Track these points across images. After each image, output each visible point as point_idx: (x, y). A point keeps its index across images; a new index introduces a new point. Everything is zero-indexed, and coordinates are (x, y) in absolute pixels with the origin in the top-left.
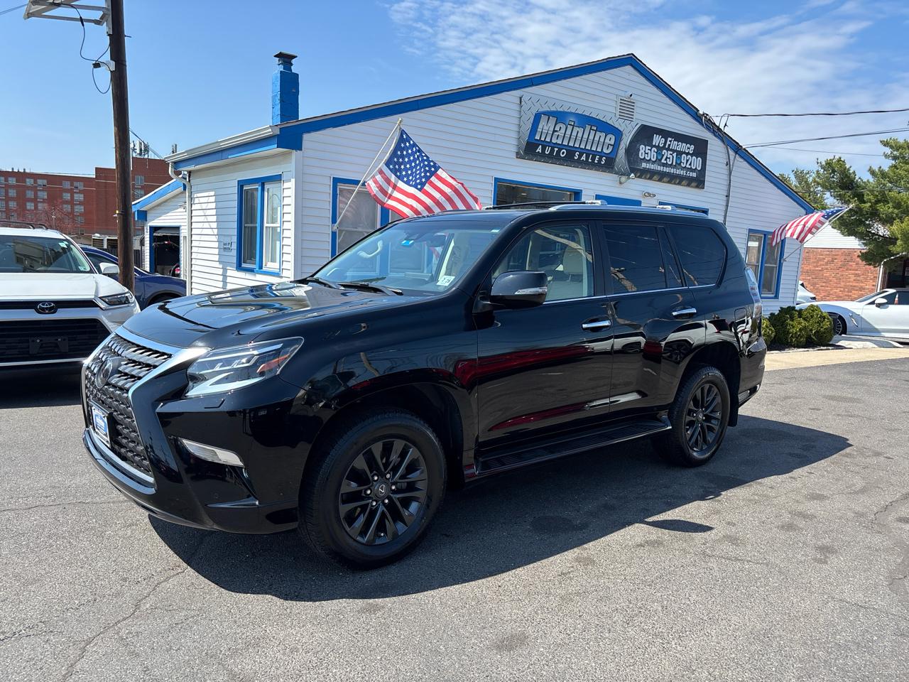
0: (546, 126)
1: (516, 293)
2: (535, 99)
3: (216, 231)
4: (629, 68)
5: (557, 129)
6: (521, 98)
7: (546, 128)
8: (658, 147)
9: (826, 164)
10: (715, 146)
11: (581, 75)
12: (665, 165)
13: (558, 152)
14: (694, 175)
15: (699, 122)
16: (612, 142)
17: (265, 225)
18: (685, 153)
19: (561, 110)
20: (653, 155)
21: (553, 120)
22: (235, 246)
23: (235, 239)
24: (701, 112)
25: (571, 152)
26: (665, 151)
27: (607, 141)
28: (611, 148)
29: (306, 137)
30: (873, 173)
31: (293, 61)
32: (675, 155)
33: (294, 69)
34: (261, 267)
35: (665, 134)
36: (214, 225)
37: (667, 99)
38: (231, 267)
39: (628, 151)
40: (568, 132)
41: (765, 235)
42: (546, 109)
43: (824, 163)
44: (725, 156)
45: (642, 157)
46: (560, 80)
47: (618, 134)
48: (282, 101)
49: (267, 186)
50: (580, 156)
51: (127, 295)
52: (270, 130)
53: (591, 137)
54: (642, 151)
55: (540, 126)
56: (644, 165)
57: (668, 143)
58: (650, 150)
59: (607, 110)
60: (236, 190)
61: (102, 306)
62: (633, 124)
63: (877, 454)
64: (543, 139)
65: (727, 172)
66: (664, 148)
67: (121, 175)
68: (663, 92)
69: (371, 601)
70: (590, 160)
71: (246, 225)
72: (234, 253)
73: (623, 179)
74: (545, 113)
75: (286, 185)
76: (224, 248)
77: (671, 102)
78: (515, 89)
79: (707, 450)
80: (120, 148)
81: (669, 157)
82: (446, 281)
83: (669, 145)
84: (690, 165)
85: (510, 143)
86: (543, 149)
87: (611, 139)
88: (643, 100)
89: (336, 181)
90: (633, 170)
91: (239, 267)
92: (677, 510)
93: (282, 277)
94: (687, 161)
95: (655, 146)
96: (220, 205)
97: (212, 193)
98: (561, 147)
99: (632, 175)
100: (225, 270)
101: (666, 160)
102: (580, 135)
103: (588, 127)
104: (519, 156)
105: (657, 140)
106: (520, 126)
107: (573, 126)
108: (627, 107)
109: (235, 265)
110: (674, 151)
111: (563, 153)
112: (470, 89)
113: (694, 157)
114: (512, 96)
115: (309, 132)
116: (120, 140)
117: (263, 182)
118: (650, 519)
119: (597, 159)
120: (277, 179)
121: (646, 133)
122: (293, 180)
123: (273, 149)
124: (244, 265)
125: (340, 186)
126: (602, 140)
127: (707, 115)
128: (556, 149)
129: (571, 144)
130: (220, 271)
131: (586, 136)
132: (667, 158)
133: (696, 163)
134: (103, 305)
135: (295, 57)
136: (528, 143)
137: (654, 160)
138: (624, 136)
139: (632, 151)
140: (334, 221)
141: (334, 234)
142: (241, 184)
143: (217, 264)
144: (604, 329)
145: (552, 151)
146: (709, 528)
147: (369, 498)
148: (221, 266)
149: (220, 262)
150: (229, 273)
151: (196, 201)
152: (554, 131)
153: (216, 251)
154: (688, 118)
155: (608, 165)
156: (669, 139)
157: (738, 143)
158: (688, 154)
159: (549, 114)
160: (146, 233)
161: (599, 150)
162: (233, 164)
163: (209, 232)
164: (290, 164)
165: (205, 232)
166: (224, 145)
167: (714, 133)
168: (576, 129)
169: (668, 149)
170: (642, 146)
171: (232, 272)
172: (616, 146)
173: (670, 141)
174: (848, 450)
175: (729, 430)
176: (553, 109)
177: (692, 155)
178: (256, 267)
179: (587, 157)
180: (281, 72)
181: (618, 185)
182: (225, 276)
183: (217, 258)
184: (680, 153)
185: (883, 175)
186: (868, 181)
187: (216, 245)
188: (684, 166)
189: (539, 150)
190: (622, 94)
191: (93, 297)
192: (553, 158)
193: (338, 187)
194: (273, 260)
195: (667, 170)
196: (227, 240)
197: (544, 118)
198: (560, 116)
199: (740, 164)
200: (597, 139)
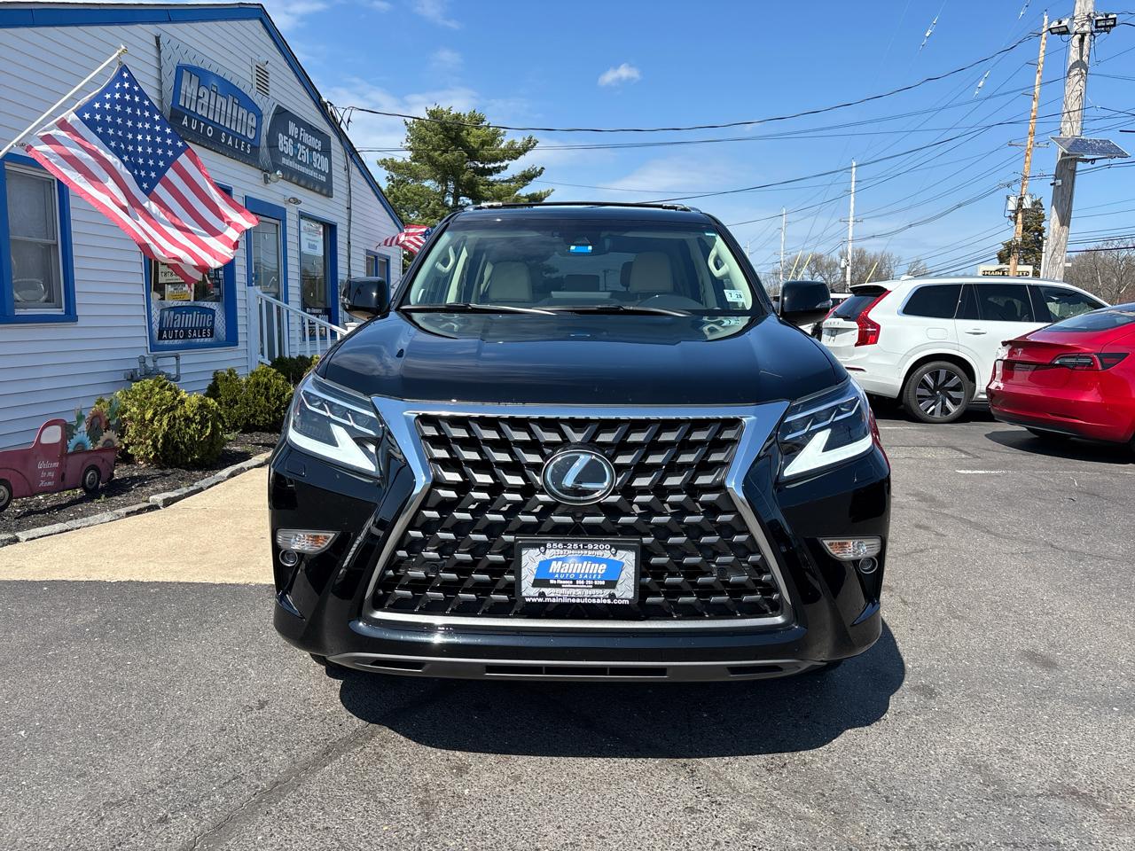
0: (189, 88)
2: (174, 43)
4: (258, 23)
5: (201, 94)
6: (157, 39)
7: (188, 90)
8: (293, 138)
10: (336, 146)
12: (300, 163)
13: (205, 128)
14: (325, 180)
16: (254, 125)
18: (315, 150)
20: (290, 148)
21: (195, 80)
24: (324, 100)
25: (218, 129)
26: (299, 144)
27: (250, 121)
28: (254, 132)
32: (307, 150)
35: (299, 122)
39: (268, 137)
40: (212, 102)
41: (376, 257)
42: (187, 61)
44: (345, 161)
45: (282, 150)
46: (196, 21)
47: (258, 113)
50: (227, 139)
53: (235, 113)
55: (183, 87)
56: (284, 160)
57: (301, 134)
58: (288, 141)
59: (245, 78)
62: (271, 103)
64: (187, 106)
65: (346, 179)
66: (298, 140)
68: (290, 64)
70: (236, 147)
73: (267, 177)
74: (186, 68)
77: (295, 79)
78: (151, 23)
81: (304, 153)
83: (302, 137)
84: (320, 165)
86: (190, 122)
88: (274, 71)
90: (277, 167)
94: (317, 160)
95: (291, 136)
98: (206, 122)
99: (278, 173)
101: (300, 156)
102: (224, 108)
103: (231, 98)
105: (292, 129)
106: (160, 82)
107: (217, 93)
108: (263, 78)
110: (307, 146)
111: (210, 131)
113: (322, 157)
114: (145, 33)
119: (242, 146)
121: (282, 115)
126: (245, 119)
127: (331, 105)
128: (202, 124)
129: (216, 120)
131: (229, 111)
132: (301, 154)
133: (322, 163)
137: (291, 154)
138: (264, 117)
139: (272, 140)
145: (199, 126)
152: (198, 97)
154: (313, 104)
155: (252, 155)
156: (302, 130)
157: (352, 145)
158: (317, 151)
159: (191, 71)
161: (244, 133)
167: (334, 128)
168: (220, 99)
169: (302, 143)
170: (281, 134)
172: (258, 129)
173: (303, 133)
176: (195, 63)
177: (320, 153)
179: (233, 142)
184: (312, 149)
188: (315, 166)
189: (185, 123)
190: (256, 58)
192: (200, 138)
195: (298, 167)
197: (186, 75)
198: (202, 76)
199: (354, 170)
200: (240, 117)
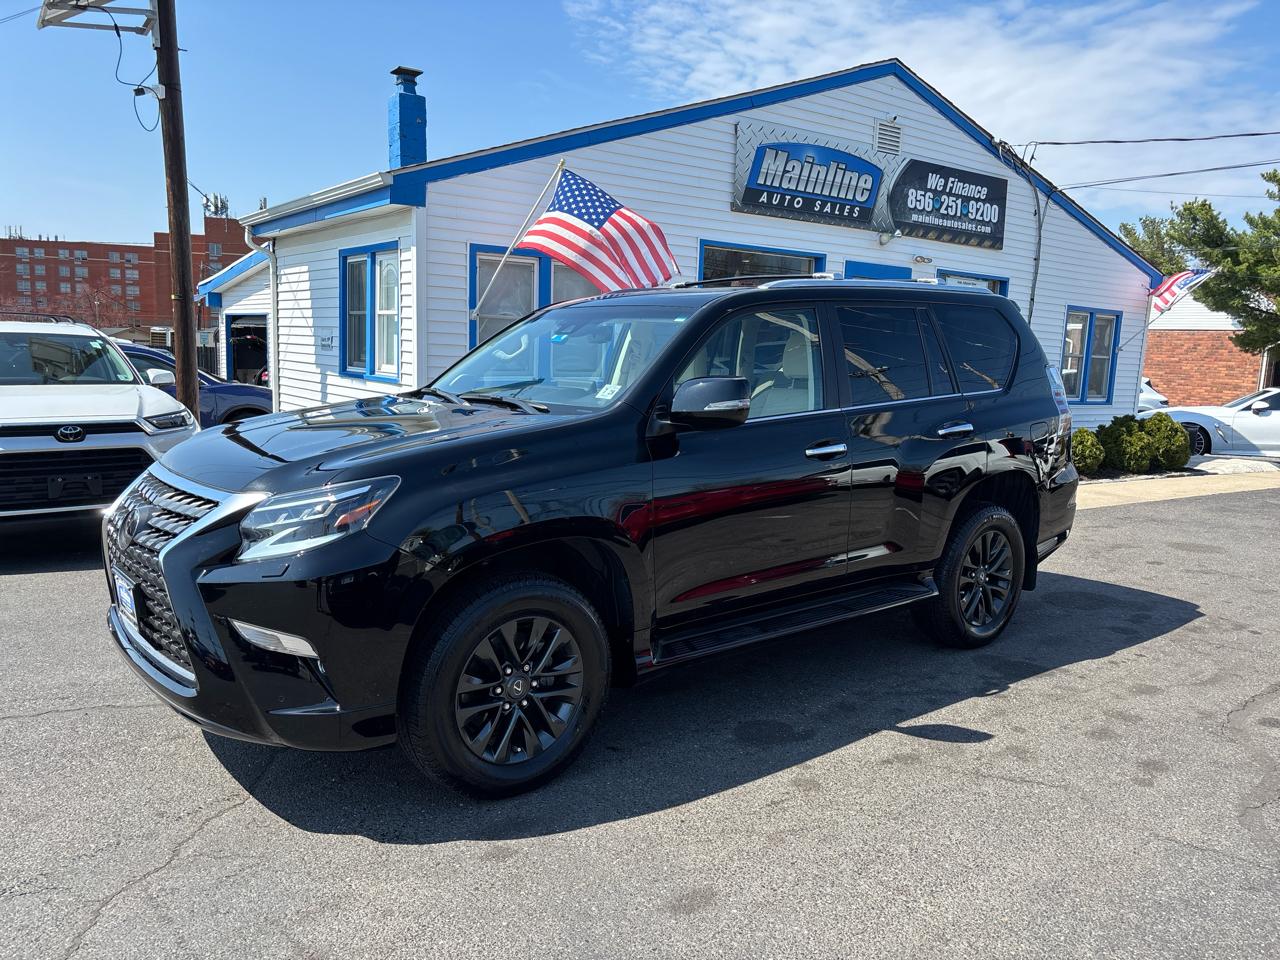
0: (772, 165)
1: (706, 409)
2: (756, 127)
3: (311, 322)
4: (891, 80)
5: (789, 168)
6: (736, 126)
7: (773, 167)
8: (935, 191)
9: (1185, 210)
10: (1018, 187)
11: (823, 90)
12: (946, 217)
13: (791, 201)
14: (988, 230)
15: (994, 153)
16: (869, 186)
17: (378, 312)
18: (974, 199)
19: (795, 141)
20: (927, 202)
21: (783, 156)
22: (336, 342)
23: (336, 333)
24: (997, 140)
25: (809, 201)
26: (944, 197)
27: (862, 184)
28: (867, 194)
29: (431, 187)
30: (1250, 221)
31: (418, 79)
32: (959, 202)
33: (419, 91)
34: (373, 372)
35: (945, 172)
36: (309, 313)
37: (948, 122)
38: (332, 371)
39: (891, 198)
40: (805, 173)
41: (1091, 314)
42: (772, 140)
43: (1181, 208)
44: (1033, 202)
45: (912, 207)
46: (792, 98)
47: (877, 173)
48: (403, 136)
49: (379, 258)
50: (823, 206)
51: (183, 414)
52: (380, 179)
53: (838, 179)
54: (911, 198)
55: (765, 165)
56: (915, 217)
57: (950, 185)
58: (924, 196)
59: (860, 140)
60: (336, 263)
61: (148, 430)
62: (899, 159)
63: (1240, 627)
64: (768, 183)
65: (1035, 225)
66: (943, 192)
67: (176, 246)
68: (941, 112)
69: (500, 843)
70: (837, 212)
71: (351, 313)
72: (336, 352)
73: (885, 237)
74: (772, 147)
75: (405, 256)
76: (323, 345)
77: (952, 126)
78: (727, 113)
79: (993, 624)
80: (175, 207)
81: (952, 206)
82: (609, 394)
83: (951, 188)
84: (982, 215)
85: (722, 188)
86: (770, 198)
87: (866, 182)
88: (912, 124)
89: (475, 249)
90: (899, 225)
91: (344, 373)
92: (943, 710)
93: (401, 385)
94: (978, 210)
95: (930, 190)
96: (317, 284)
97: (305, 268)
98: (794, 194)
99: (898, 232)
100: (324, 376)
101: (946, 209)
103: (833, 165)
104: (734, 208)
105: (934, 181)
106: (735, 166)
107: (812, 164)
108: (890, 134)
109: (338, 369)
110: (958, 196)
111: (798, 202)
112: (663, 114)
113: (988, 205)
114: (722, 124)
115: (435, 180)
116: (174, 194)
117: (373, 251)
118: (904, 725)
119: (847, 210)
120: (392, 247)
121: (917, 172)
122: (414, 249)
123: (386, 206)
124: (350, 369)
125: (481, 256)
126: (854, 183)
127: (1006, 143)
128: (788, 197)
129: (810, 190)
130: (318, 378)
131: (830, 178)
132: (948, 206)
133: (991, 212)
134: (149, 428)
135: (419, 73)
136: (748, 190)
137: (929, 209)
138: (885, 177)
139: (897, 198)
140: (473, 305)
141: (473, 324)
142: (344, 255)
143: (313, 368)
144: (838, 457)
145: (783, 199)
146: (987, 737)
147: (500, 699)
148: (319, 371)
149: (317, 364)
150: (330, 380)
151: (284, 279)
152: (785, 171)
153: (312, 350)
154: (978, 148)
155: (861, 217)
156: (951, 179)
157: (1051, 183)
158: (978, 200)
159: (777, 148)
160: (220, 325)
161: (850, 197)
162: (334, 226)
163: (302, 322)
164: (407, 227)
165: (296, 322)
166: (318, 201)
167: (1016, 169)
168: (816, 168)
169: (950, 194)
170: (912, 191)
171: (334, 379)
172: (874, 191)
173: (953, 182)
174: (1197, 622)
175: (1025, 595)
176: (783, 140)
177: (984, 201)
178: (365, 371)
179: (833, 208)
180: (401, 94)
181: (876, 245)
182: (324, 384)
183: (312, 359)
184: (966, 200)
185: (1266, 224)
186: (1244, 233)
187: (312, 341)
188: (972, 217)
189: (764, 198)
190: (882, 116)
191: (135, 417)
192: (785, 210)
193: (478, 257)
194: (389, 362)
195: (948, 223)
196: (326, 334)
197: (770, 154)
198: (792, 151)
199: (1055, 213)
200: (846, 181)
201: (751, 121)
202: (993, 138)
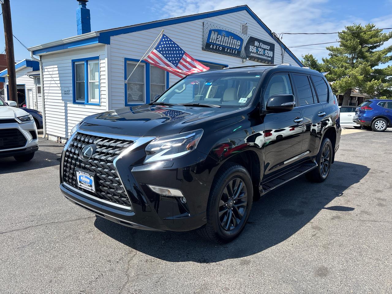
0: (214, 36)
1: (282, 105)
2: (209, 24)
3: (59, 85)
4: (245, 11)
5: (218, 37)
6: (203, 23)
7: (214, 37)
8: (256, 47)
9: (306, 57)
10: (277, 47)
11: (227, 13)
12: (259, 54)
13: (219, 48)
14: (270, 59)
15: (271, 36)
16: (239, 44)
17: (89, 81)
18: (266, 49)
19: (222, 29)
20: (254, 50)
21: (216, 33)
22: (71, 92)
23: (71, 89)
24: (272, 32)
25: (224, 48)
26: (259, 48)
27: (238, 43)
28: (239, 46)
29: (112, 38)
30: (323, 60)
31: (87, 3)
32: (263, 50)
34: (88, 102)
35: (259, 41)
36: (59, 82)
37: (260, 26)
38: (69, 102)
39: (245, 48)
40: (223, 39)
42: (213, 28)
44: (281, 51)
45: (251, 51)
46: (219, 15)
47: (241, 40)
48: (82, 22)
49: (89, 62)
50: (227, 50)
51: (29, 116)
52: (95, 34)
53: (231, 42)
54: (251, 48)
55: (211, 36)
56: (252, 54)
57: (260, 45)
58: (254, 48)
59: (237, 30)
60: (71, 64)
62: (247, 36)
63: (382, 172)
64: (213, 42)
65: (281, 58)
66: (259, 47)
67: (9, 57)
68: (258, 22)
70: (231, 52)
71: (77, 82)
72: (71, 95)
73: (244, 60)
74: (214, 30)
75: (102, 61)
76: (65, 93)
78: (201, 19)
79: (326, 174)
81: (261, 51)
82: (243, 101)
83: (261, 46)
84: (268, 54)
85: (199, 43)
86: (213, 46)
87: (239, 43)
88: (252, 26)
89: (126, 59)
90: (247, 56)
91: (74, 102)
92: (332, 201)
93: (101, 106)
94: (267, 53)
95: (255, 46)
96: (61, 72)
97: (56, 66)
98: (220, 45)
99: (248, 59)
100: (66, 104)
101: (260, 52)
102: (227, 40)
103: (230, 37)
104: (203, 49)
105: (256, 43)
106: (203, 36)
107: (224, 36)
108: (245, 28)
109: (72, 101)
110: (263, 48)
111: (221, 48)
112: (182, 18)
113: (270, 51)
114: (199, 22)
115: (113, 35)
117: (87, 60)
118: (326, 206)
119: (234, 51)
120: (97, 58)
121: (252, 40)
122: (106, 59)
123: (96, 43)
124: (77, 101)
125: (128, 62)
126: (236, 43)
127: (275, 33)
128: (218, 47)
129: (224, 45)
130: (63, 105)
131: (229, 41)
132: (260, 51)
133: (271, 54)
134: (20, 122)
135: (88, 1)
136: (207, 43)
137: (255, 52)
138: (244, 42)
139: (247, 48)
140: (126, 79)
141: (126, 85)
142: (74, 62)
143: (61, 101)
145: (216, 47)
147: (227, 208)
148: (64, 102)
149: (63, 100)
150: (68, 105)
151: (46, 70)
152: (217, 38)
153: (60, 95)
154: (267, 34)
155: (237, 54)
156: (261, 43)
157: (285, 46)
158: (267, 50)
159: (215, 31)
160: (4, 88)
161: (235, 47)
162: (68, 51)
163: (56, 85)
164: (103, 52)
165: (52, 85)
166: (65, 42)
167: (277, 42)
168: (226, 38)
169: (260, 48)
170: (251, 46)
171: (70, 105)
172: (241, 46)
173: (261, 44)
174: (370, 171)
175: (331, 164)
176: (216, 28)
177: (269, 50)
178: (85, 102)
179: (230, 51)
180: (81, 8)
181: (242, 63)
182: (66, 107)
183: (61, 98)
184: (265, 50)
185: (327, 61)
186: (321, 64)
187: (60, 92)
188: (266, 55)
189: (211, 47)
190: (243, 23)
191: (14, 117)
192: (217, 51)
193: (127, 62)
194: (93, 98)
195: (260, 57)
196: (67, 89)
197: (213, 32)
198: (219, 32)
199: (286, 55)
200: (233, 42)
201: (208, 22)
202: (271, 31)
